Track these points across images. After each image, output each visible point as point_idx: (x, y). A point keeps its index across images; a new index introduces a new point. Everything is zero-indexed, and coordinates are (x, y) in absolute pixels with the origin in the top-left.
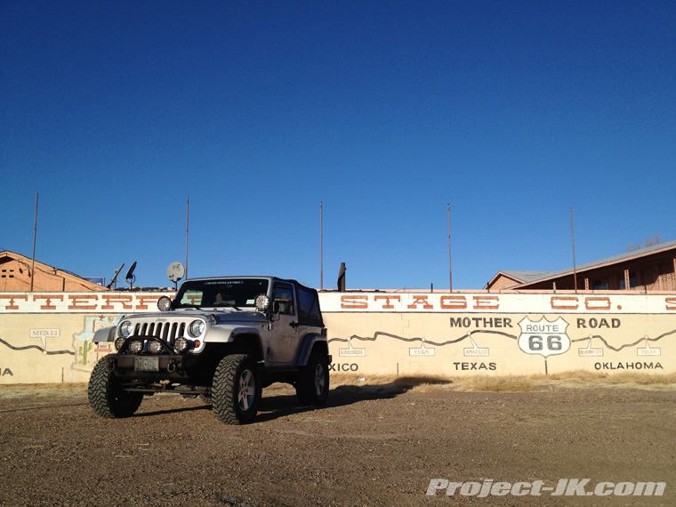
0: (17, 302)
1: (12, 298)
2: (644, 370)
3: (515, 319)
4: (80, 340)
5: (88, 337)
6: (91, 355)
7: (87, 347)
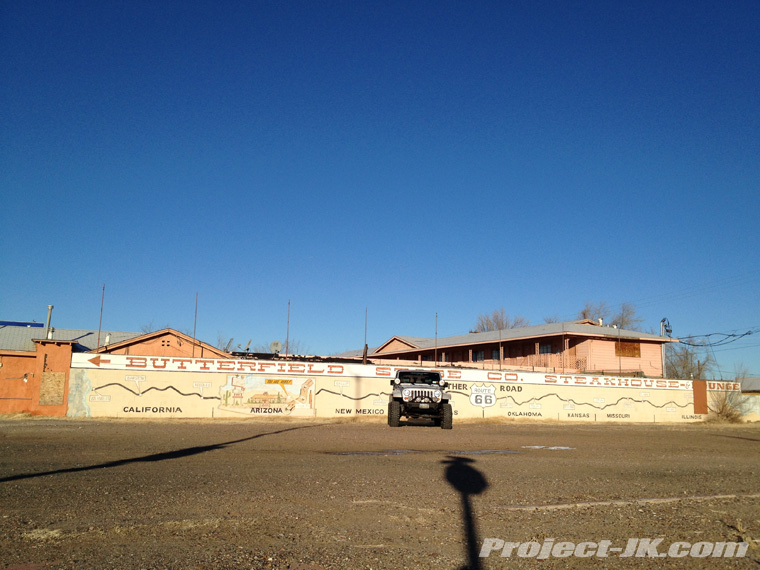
0: (185, 364)
1: (182, 361)
2: (532, 417)
3: (469, 385)
4: (224, 390)
5: (229, 388)
6: (230, 400)
7: (228, 395)
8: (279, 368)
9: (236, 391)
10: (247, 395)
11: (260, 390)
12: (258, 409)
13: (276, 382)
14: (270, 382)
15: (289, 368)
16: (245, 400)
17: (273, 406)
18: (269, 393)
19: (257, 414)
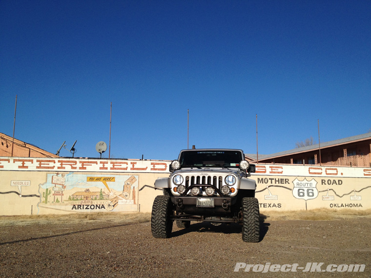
0: (3, 163)
2: (353, 208)
3: (291, 179)
4: (44, 188)
5: (49, 186)
6: (51, 198)
7: (47, 193)
8: (101, 165)
9: (57, 189)
10: (68, 193)
11: (82, 188)
12: (79, 206)
13: (98, 179)
14: (91, 179)
15: (111, 166)
16: (65, 197)
17: (95, 203)
18: (91, 190)
19: (79, 211)
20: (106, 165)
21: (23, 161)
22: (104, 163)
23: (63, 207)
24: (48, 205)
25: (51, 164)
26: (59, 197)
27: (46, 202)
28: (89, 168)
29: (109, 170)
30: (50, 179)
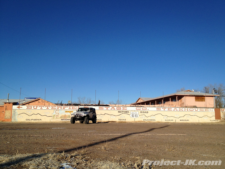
0: (42, 107)
1: (41, 107)
2: (152, 121)
4: (53, 114)
7: (54, 116)
9: (57, 115)
12: (63, 119)
13: (68, 112)
14: (66, 112)
16: (59, 117)
17: (67, 118)
18: (66, 115)
19: (63, 121)
20: (70, 108)
21: (48, 107)
22: (70, 107)
23: (58, 120)
24: (54, 119)
25: (55, 108)
26: (57, 117)
27: (54, 118)
28: (66, 109)
29: (71, 109)
30: (55, 112)
